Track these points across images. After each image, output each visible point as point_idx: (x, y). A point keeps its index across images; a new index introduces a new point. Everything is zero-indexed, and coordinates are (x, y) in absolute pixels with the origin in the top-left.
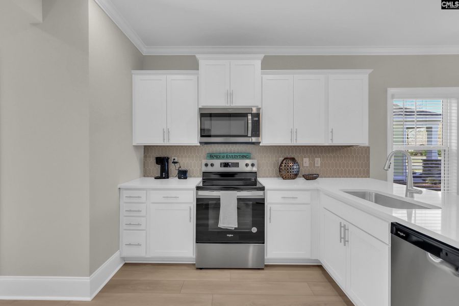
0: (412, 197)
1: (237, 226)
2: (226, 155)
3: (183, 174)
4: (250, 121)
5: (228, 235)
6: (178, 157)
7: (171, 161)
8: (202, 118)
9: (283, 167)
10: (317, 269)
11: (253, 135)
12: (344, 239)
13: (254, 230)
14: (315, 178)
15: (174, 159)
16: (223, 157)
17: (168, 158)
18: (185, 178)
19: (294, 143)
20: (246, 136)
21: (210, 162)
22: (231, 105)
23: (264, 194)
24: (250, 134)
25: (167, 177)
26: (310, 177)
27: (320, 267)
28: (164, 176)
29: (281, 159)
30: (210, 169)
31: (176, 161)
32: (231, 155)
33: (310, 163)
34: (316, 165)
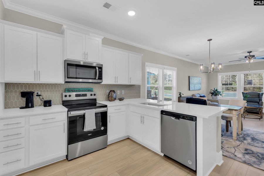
0: (159, 103)
1: (95, 128)
2: (78, 89)
3: (47, 103)
4: (98, 71)
5: (88, 135)
6: (41, 91)
7: (35, 94)
8: (68, 66)
9: (110, 95)
10: (128, 140)
11: (99, 79)
12: (142, 122)
13: (102, 128)
14: (123, 100)
15: (37, 93)
16: (77, 91)
17: (33, 93)
18: (50, 105)
19: (116, 83)
20: (95, 79)
21: (68, 94)
22: (86, 61)
23: (107, 109)
24: (97, 78)
25: (32, 106)
26: (121, 99)
27: (128, 138)
28: (30, 106)
29: (109, 91)
30: (68, 98)
31: (39, 94)
32: (81, 89)
33: (120, 93)
34: (122, 94)
